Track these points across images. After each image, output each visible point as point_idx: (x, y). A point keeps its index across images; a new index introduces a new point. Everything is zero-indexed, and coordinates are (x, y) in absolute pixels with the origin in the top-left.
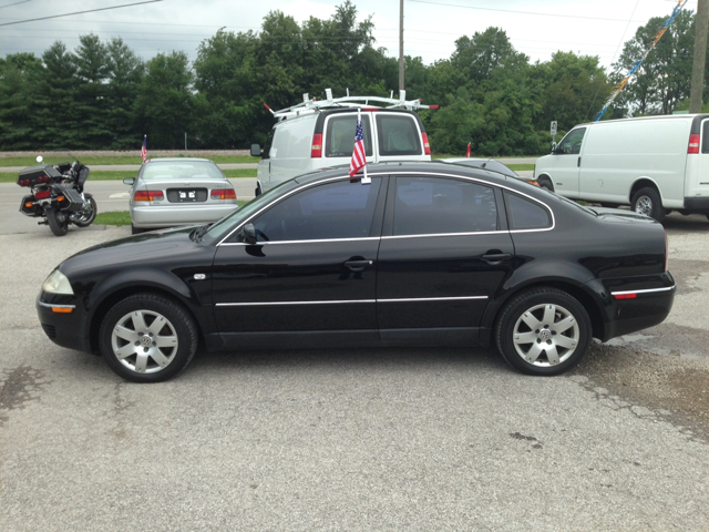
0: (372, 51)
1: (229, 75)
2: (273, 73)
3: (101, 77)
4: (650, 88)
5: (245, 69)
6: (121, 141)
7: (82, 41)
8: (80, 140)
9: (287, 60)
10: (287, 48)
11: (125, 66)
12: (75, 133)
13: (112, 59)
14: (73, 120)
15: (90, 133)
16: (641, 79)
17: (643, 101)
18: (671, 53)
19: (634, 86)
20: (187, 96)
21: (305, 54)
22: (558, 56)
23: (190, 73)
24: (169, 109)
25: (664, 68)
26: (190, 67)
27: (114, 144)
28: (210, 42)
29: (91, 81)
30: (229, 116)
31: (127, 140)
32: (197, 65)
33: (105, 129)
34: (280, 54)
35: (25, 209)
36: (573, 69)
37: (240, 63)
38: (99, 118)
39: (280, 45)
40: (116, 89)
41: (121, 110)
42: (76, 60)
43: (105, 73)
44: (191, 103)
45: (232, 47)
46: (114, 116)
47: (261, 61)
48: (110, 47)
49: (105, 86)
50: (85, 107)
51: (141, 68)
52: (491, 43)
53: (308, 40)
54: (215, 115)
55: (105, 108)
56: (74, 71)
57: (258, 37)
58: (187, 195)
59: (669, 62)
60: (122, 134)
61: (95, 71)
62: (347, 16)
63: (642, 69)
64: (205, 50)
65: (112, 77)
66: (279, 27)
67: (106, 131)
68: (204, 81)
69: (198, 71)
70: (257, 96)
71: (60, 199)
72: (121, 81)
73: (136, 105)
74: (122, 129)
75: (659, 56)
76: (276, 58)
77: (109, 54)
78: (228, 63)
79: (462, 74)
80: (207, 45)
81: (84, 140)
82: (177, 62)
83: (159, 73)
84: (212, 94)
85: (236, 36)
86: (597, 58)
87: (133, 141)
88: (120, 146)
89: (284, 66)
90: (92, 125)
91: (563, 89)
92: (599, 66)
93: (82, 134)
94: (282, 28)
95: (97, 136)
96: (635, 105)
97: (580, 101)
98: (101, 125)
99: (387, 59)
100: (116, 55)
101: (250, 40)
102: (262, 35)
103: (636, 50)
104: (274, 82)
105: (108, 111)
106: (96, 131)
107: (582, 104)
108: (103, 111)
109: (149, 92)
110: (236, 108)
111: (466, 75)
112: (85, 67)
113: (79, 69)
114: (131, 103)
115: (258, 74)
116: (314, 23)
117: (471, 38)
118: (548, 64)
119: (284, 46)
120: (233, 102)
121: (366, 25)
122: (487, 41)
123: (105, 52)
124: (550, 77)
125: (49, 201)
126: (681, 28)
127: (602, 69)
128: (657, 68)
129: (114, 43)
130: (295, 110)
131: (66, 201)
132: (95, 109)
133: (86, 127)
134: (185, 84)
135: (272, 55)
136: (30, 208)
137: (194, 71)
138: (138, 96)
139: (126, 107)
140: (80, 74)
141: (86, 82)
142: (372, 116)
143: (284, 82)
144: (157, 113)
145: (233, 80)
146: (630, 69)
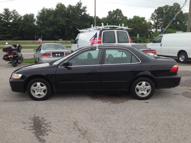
0: (86, 14)
1: (46, 20)
2: (59, 20)
3: (10, 20)
4: (158, 26)
5: (51, 18)
6: (15, 38)
7: (4, 10)
8: (3, 37)
9: (63, 16)
10: (63, 13)
11: (17, 17)
12: (2, 35)
13: (13, 15)
14: (2, 32)
15: (6, 36)
16: (156, 23)
17: (156, 29)
18: (164, 16)
19: (154, 25)
20: (34, 26)
21: (68, 15)
22: (135, 17)
23: (35, 19)
24: (29, 29)
25: (161, 20)
26: (35, 17)
27: (13, 39)
28: (41, 11)
29: (7, 21)
30: (46, 31)
31: (17, 38)
32: (37, 16)
33: (11, 34)
34: (61, 14)
35: (4, 59)
36: (139, 20)
37: (49, 16)
38: (9, 31)
39: (61, 12)
40: (14, 23)
41: (15, 29)
42: (2, 15)
43: (11, 19)
44: (36, 27)
45: (47, 12)
46: (13, 31)
47: (55, 16)
48: (12, 11)
49: (11, 22)
50: (5, 28)
51: (21, 17)
52: (117, 13)
53: (68, 11)
54: (42, 31)
55: (11, 28)
56: (2, 18)
57: (54, 9)
58: (58, 55)
59: (163, 19)
60: (16, 36)
61: (8, 18)
62: (79, 5)
63: (156, 20)
64: (39, 13)
65: (13, 20)
66: (60, 7)
67: (11, 35)
68: (39, 21)
69: (37, 19)
70: (55, 26)
71: (16, 56)
72: (15, 21)
73: (20, 28)
74: (16, 34)
75: (160, 17)
76: (60, 15)
77: (12, 13)
78: (46, 17)
79: (110, 21)
80: (40, 11)
81: (4, 37)
82: (32, 16)
83: (26, 19)
84: (41, 25)
85: (48, 9)
86: (145, 18)
87: (19, 38)
88: (15, 39)
89: (62, 18)
90: (7, 33)
91: (137, 25)
92: (145, 20)
93: (4, 36)
94: (61, 7)
95: (8, 36)
96: (154, 30)
97: (141, 29)
98: (9, 33)
99: (90, 16)
100: (14, 14)
101: (52, 10)
102: (56, 9)
103: (154, 16)
104: (59, 22)
105: (12, 29)
106: (8, 35)
107: (141, 30)
108: (10, 29)
109: (24, 24)
110: (49, 29)
111: (111, 21)
112: (5, 17)
113: (3, 18)
114: (18, 27)
115: (55, 20)
116: (70, 6)
117: (112, 12)
118: (132, 19)
119: (62, 12)
120: (48, 27)
121: (85, 8)
122: (116, 12)
123: (11, 13)
124: (133, 22)
125: (12, 56)
126: (166, 10)
127: (146, 20)
128: (160, 20)
129: (13, 10)
130: (89, 29)
131: (17, 56)
132: (8, 29)
133: (5, 34)
134: (34, 22)
135: (59, 15)
136: (6, 58)
137: (36, 19)
138: (20, 25)
139: (17, 28)
140: (3, 19)
141: (5, 21)
142: (115, 31)
143: (62, 22)
144: (26, 30)
145: (48, 21)
146: (153, 20)
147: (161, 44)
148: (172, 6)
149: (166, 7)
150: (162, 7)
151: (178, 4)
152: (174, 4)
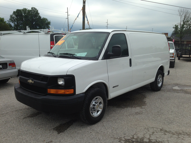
18: (23, 19)
25: (21, 23)
59: (23, 22)
63: (16, 23)
75: (20, 20)
86: (4, 19)
103: (13, 18)
126: (25, 13)
127: (5, 22)
146: (13, 22)
147: (130, 60)
148: (31, 10)
149: (25, 10)
150: (21, 10)
151: (36, 9)
152: (32, 8)
